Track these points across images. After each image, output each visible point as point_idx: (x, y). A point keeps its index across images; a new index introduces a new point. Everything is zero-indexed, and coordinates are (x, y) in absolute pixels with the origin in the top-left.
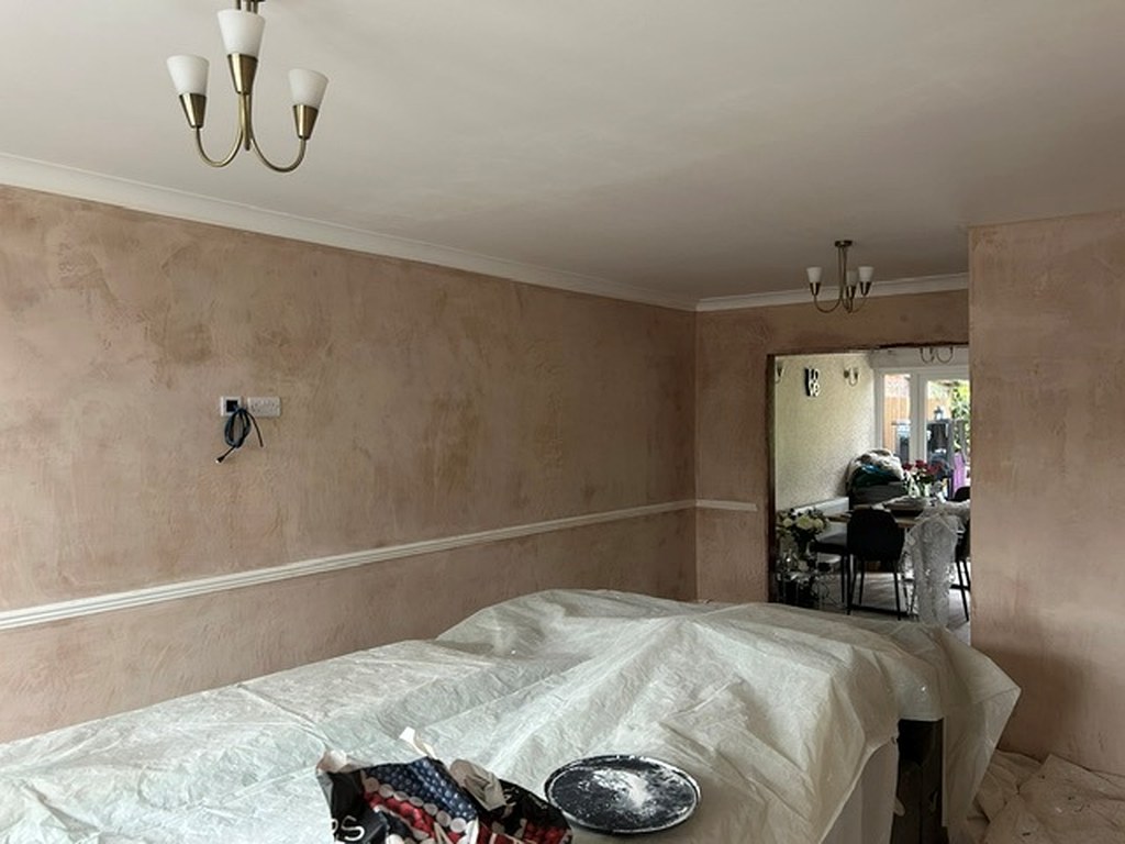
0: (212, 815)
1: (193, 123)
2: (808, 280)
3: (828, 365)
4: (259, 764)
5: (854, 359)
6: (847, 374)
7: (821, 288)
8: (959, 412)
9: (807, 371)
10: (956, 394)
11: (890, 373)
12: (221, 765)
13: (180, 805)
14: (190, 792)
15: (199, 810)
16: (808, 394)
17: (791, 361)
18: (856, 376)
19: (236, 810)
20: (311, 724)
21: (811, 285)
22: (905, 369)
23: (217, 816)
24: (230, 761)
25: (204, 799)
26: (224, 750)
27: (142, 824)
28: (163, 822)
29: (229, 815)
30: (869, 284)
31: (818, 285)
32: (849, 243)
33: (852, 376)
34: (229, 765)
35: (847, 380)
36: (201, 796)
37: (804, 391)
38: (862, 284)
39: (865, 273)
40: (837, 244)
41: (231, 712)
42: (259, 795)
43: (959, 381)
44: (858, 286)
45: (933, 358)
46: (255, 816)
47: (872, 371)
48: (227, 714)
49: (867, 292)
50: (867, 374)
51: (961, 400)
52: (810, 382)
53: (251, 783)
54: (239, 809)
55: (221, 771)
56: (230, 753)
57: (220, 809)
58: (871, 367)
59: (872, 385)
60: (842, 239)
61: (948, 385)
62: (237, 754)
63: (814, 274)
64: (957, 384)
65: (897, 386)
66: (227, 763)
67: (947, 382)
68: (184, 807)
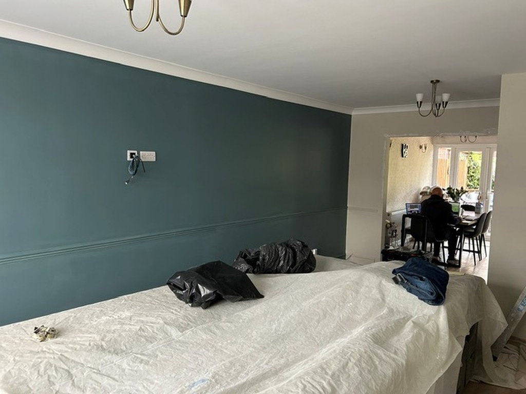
0: (137, 358)
1: (128, 8)
2: (416, 100)
3: (412, 142)
4: (157, 332)
5: (425, 140)
6: (421, 147)
7: (422, 104)
8: (471, 168)
9: (403, 145)
10: (470, 158)
11: (441, 147)
12: (139, 333)
13: (122, 352)
14: (126, 346)
15: (131, 355)
16: (403, 156)
17: (395, 140)
18: (426, 148)
19: (149, 355)
20: (179, 314)
21: (418, 102)
22: (450, 145)
23: (140, 358)
24: (143, 330)
25: (134, 349)
26: (140, 326)
27: (104, 362)
28: (114, 361)
29: (145, 358)
30: (447, 103)
31: (421, 102)
32: (438, 81)
33: (423, 148)
34: (143, 333)
35: (421, 150)
36: (131, 348)
37: (401, 155)
38: (443, 102)
39: (446, 97)
40: (432, 82)
41: (139, 306)
42: (159, 347)
43: (473, 152)
44: (442, 103)
45: (466, 141)
46: (158, 359)
47: (433, 146)
48: (138, 307)
49: (445, 107)
50: (430, 147)
51: (472, 161)
52: (404, 150)
53: (154, 342)
54: (150, 355)
55: (140, 336)
56: (143, 327)
57: (141, 355)
58: (432, 144)
59: (432, 153)
60: (434, 79)
61: (467, 153)
62: (146, 328)
63: (419, 97)
64: (471, 153)
65: (444, 153)
66: (142, 332)
67: (467, 152)
68: (124, 353)
